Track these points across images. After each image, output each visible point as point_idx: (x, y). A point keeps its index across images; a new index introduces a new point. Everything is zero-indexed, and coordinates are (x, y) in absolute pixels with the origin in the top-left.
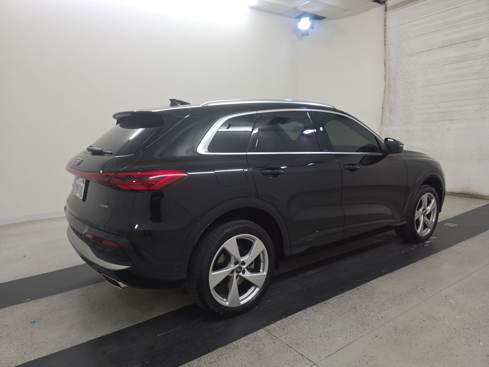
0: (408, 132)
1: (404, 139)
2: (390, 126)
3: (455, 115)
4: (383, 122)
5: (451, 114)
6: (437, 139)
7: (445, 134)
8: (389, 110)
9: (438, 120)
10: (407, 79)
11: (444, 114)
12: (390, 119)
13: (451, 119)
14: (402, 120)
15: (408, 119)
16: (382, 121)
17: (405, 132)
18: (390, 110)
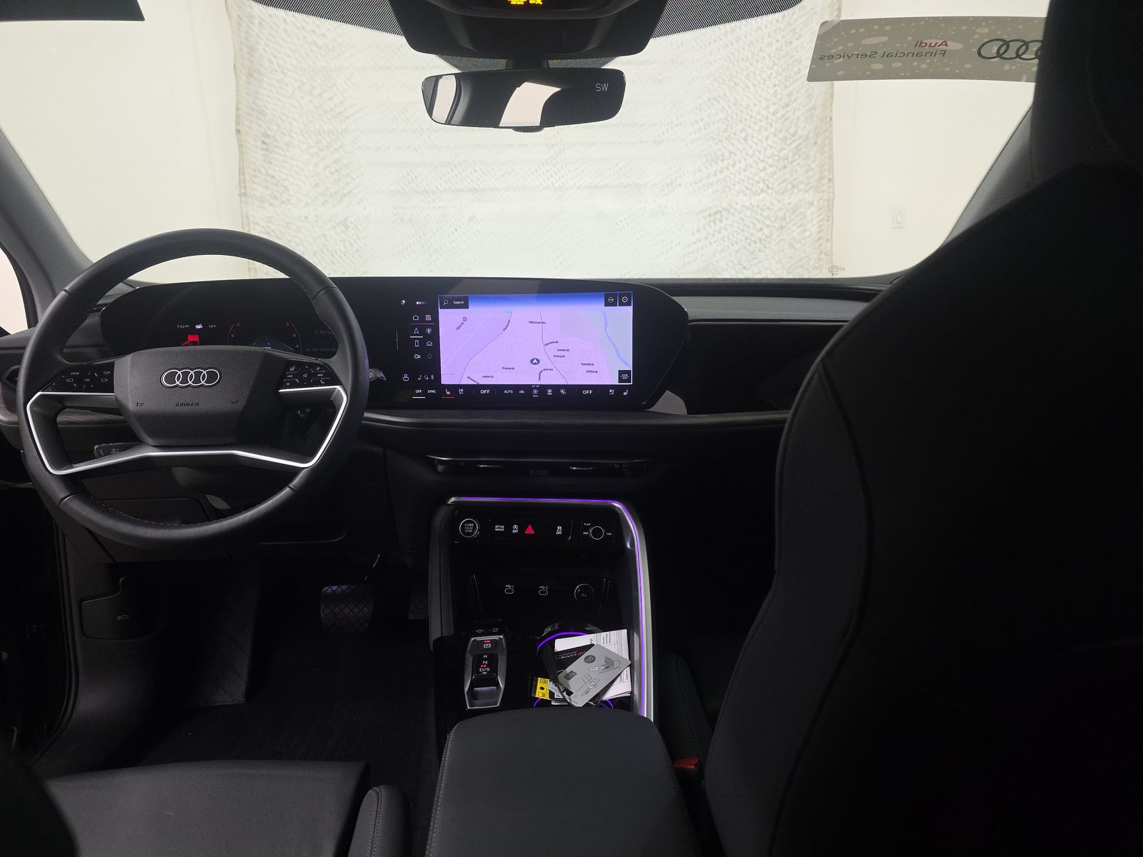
0: (347, 227)
1: (336, 252)
2: (271, 205)
3: (486, 175)
4: (245, 187)
5: (475, 171)
6: (441, 248)
7: (464, 234)
8: (259, 144)
9: (437, 188)
10: (314, 32)
11: (452, 170)
12: (268, 178)
13: (477, 187)
14: (317, 185)
15: (339, 180)
16: (242, 183)
17: (334, 227)
18: (264, 143)
